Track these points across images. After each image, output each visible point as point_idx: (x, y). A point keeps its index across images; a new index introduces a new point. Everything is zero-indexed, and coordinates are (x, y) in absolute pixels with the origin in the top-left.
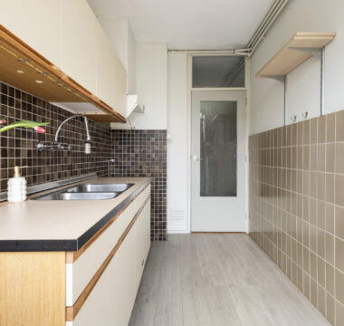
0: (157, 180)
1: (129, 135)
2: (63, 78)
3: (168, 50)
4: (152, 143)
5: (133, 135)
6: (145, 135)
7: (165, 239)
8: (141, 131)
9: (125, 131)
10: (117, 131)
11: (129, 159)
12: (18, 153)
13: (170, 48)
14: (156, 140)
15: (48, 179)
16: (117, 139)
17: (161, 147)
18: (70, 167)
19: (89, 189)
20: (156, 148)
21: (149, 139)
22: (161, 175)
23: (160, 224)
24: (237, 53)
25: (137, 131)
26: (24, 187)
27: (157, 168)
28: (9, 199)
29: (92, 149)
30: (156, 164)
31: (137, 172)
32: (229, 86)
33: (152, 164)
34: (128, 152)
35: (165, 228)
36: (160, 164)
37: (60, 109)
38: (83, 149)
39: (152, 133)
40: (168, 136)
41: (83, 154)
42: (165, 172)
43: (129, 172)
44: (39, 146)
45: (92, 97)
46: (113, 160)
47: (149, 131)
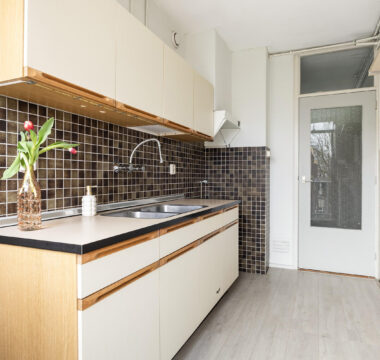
0: (254, 203)
1: (223, 154)
2: (118, 107)
3: (270, 54)
4: (249, 162)
5: (228, 154)
6: (241, 154)
7: (263, 273)
8: (237, 149)
9: (219, 149)
10: (211, 149)
11: (223, 181)
12: (94, 174)
13: (271, 51)
14: (254, 158)
15: (125, 198)
16: (211, 159)
17: (259, 166)
18: (151, 188)
19: (166, 210)
20: (253, 168)
21: (245, 158)
22: (258, 199)
23: (258, 255)
24: (359, 45)
25: (232, 149)
26: (94, 204)
27: (254, 191)
28: (83, 213)
29: (177, 170)
30: (254, 186)
31: (232, 194)
32: (361, 86)
33: (249, 185)
34: (223, 172)
35: (263, 259)
36: (259, 185)
37: (138, 132)
38: (168, 169)
39: (248, 151)
40: (268, 154)
41: (168, 175)
42: (263, 195)
43: (223, 194)
44: (116, 168)
45: (157, 119)
46: (205, 182)
47: (245, 149)
